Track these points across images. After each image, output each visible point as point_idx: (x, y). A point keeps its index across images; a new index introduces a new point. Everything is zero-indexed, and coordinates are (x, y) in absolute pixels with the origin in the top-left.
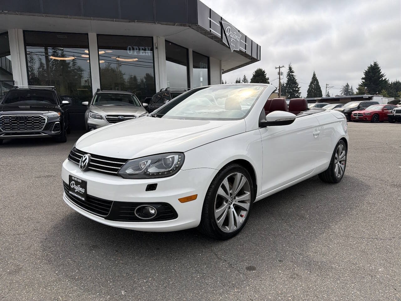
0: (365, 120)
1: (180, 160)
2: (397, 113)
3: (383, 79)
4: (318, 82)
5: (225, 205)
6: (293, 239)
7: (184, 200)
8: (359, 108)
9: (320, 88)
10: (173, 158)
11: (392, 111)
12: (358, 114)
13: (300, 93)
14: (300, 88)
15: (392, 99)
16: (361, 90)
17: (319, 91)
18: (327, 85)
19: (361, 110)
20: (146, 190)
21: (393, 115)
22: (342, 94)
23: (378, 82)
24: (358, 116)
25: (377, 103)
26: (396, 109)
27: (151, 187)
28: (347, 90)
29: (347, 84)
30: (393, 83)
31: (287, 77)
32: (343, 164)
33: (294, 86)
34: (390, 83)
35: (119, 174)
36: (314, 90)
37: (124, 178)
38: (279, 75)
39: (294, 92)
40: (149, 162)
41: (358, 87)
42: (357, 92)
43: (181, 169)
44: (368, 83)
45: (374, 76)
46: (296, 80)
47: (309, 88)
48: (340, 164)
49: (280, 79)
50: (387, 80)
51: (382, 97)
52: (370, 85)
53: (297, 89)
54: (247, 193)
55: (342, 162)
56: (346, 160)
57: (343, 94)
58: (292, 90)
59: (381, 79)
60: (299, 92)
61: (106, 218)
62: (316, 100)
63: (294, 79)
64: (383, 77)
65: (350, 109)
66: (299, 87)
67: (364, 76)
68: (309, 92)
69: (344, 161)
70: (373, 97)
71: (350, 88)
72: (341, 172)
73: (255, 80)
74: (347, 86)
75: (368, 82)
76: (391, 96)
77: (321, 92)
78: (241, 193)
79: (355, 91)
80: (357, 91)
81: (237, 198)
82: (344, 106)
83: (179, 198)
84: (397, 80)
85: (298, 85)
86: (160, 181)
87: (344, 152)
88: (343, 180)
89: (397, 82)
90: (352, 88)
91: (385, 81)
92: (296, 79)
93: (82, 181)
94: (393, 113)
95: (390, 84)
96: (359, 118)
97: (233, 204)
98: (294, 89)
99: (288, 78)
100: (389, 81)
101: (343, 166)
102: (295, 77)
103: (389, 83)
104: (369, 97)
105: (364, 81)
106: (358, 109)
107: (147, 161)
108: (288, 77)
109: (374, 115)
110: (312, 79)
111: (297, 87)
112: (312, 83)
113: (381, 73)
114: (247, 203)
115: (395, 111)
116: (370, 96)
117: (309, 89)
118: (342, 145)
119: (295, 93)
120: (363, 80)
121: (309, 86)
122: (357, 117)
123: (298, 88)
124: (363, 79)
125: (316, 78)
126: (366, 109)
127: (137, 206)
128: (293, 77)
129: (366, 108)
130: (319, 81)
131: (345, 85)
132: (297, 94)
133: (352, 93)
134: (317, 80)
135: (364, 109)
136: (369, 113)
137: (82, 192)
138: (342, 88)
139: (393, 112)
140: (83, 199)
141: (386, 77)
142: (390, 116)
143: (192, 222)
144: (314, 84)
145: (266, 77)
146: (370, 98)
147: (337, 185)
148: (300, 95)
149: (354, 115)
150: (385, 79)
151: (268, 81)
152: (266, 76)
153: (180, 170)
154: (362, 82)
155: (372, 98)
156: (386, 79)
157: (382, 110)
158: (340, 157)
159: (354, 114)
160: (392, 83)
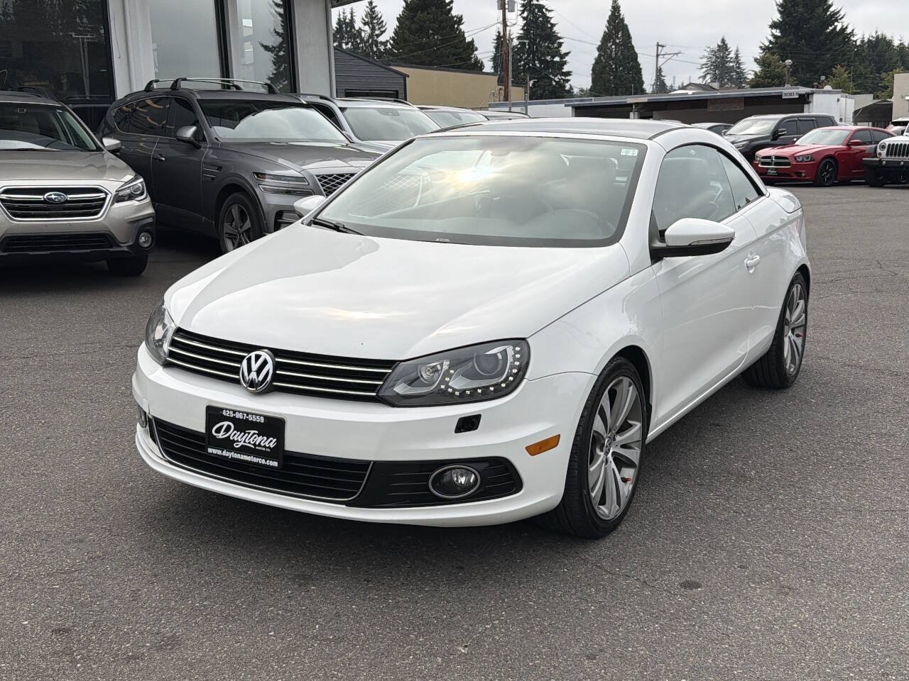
0: (795, 177)
1: (518, 356)
2: (891, 155)
3: (838, 29)
4: (628, 37)
5: (600, 456)
6: (744, 524)
7: (537, 449)
8: (775, 138)
9: (635, 56)
10: (504, 353)
11: (876, 148)
12: (777, 157)
13: (568, 74)
14: (567, 54)
15: (867, 100)
16: (769, 65)
17: (632, 67)
18: (658, 45)
19: (784, 145)
20: (456, 432)
21: (881, 161)
22: (704, 77)
23: (823, 37)
24: (776, 164)
25: (827, 121)
26: (888, 141)
27: (467, 424)
28: (722, 62)
29: (723, 41)
30: (866, 40)
31: (523, 12)
32: (798, 336)
33: (548, 47)
34: (858, 43)
35: (381, 398)
36: (616, 64)
37: (393, 405)
38: (501, 11)
39: (547, 68)
40: (446, 364)
41: (758, 53)
42: (756, 73)
43: (527, 376)
44: (791, 41)
45: (811, 18)
46: (553, 25)
47: (600, 56)
48: (793, 337)
49: (505, 25)
50: (849, 31)
51: (838, 96)
52: (796, 46)
53: (557, 59)
54: (636, 425)
55: (797, 332)
56: (805, 326)
57: (708, 78)
58: (540, 63)
59: (831, 28)
60: (566, 69)
61: (349, 504)
62: (631, 105)
63: (547, 19)
64: (837, 20)
65: (751, 141)
66: (563, 50)
67: (777, 17)
68: (599, 70)
69: (802, 328)
70: (812, 94)
71: (732, 55)
72: (797, 357)
73: (414, 22)
74: (723, 47)
75: (792, 37)
76: (860, 89)
77: (638, 70)
78: (625, 427)
79: (751, 68)
80: (758, 69)
81: (618, 438)
82: (731, 131)
83: (527, 445)
84: (879, 33)
85: (560, 44)
86: (486, 407)
87: (802, 302)
88: (801, 380)
89: (878, 37)
90: (737, 57)
91: (844, 36)
92: (552, 21)
93: (266, 417)
94: (880, 154)
95: (856, 46)
96: (780, 173)
97: (611, 451)
98: (549, 58)
99: (524, 18)
100: (853, 35)
101: (799, 341)
102: (549, 15)
103: (856, 41)
104: (800, 95)
105: (777, 33)
106: (773, 142)
107: (442, 363)
108: (525, 14)
109: (821, 161)
110: (608, 22)
111: (557, 53)
112: (607, 38)
113: (830, 6)
114: (634, 449)
115: (883, 147)
116: (803, 90)
117: (598, 61)
118: (799, 286)
119: (551, 73)
120: (774, 31)
121: (599, 49)
122: (772, 169)
123: (562, 56)
124: (774, 25)
125: (623, 20)
126: (796, 143)
127: (433, 471)
128: (544, 15)
129: (798, 138)
130: (631, 31)
131: (715, 47)
132: (556, 79)
133: (738, 73)
134: (625, 29)
135: (792, 143)
136: (807, 156)
137: (265, 446)
138: (706, 54)
139: (879, 151)
140: (275, 464)
141: (845, 22)
142: (871, 166)
143: (548, 499)
144: (614, 43)
145: (454, 13)
146: (804, 100)
147: (790, 392)
148: (568, 81)
149: (763, 163)
150: (843, 29)
151: (461, 26)
152: (451, 9)
153: (525, 381)
154: (771, 38)
155: (810, 100)
156: (846, 28)
157: (848, 145)
158: (794, 317)
159: (764, 158)
160: (862, 41)
